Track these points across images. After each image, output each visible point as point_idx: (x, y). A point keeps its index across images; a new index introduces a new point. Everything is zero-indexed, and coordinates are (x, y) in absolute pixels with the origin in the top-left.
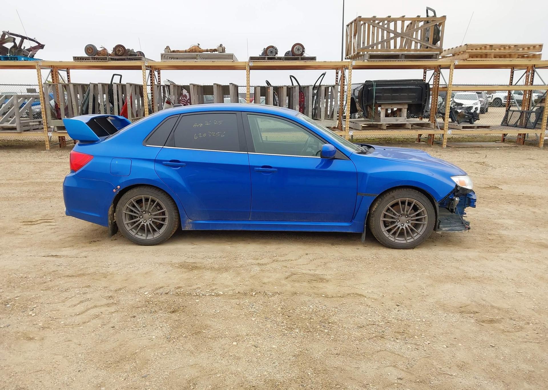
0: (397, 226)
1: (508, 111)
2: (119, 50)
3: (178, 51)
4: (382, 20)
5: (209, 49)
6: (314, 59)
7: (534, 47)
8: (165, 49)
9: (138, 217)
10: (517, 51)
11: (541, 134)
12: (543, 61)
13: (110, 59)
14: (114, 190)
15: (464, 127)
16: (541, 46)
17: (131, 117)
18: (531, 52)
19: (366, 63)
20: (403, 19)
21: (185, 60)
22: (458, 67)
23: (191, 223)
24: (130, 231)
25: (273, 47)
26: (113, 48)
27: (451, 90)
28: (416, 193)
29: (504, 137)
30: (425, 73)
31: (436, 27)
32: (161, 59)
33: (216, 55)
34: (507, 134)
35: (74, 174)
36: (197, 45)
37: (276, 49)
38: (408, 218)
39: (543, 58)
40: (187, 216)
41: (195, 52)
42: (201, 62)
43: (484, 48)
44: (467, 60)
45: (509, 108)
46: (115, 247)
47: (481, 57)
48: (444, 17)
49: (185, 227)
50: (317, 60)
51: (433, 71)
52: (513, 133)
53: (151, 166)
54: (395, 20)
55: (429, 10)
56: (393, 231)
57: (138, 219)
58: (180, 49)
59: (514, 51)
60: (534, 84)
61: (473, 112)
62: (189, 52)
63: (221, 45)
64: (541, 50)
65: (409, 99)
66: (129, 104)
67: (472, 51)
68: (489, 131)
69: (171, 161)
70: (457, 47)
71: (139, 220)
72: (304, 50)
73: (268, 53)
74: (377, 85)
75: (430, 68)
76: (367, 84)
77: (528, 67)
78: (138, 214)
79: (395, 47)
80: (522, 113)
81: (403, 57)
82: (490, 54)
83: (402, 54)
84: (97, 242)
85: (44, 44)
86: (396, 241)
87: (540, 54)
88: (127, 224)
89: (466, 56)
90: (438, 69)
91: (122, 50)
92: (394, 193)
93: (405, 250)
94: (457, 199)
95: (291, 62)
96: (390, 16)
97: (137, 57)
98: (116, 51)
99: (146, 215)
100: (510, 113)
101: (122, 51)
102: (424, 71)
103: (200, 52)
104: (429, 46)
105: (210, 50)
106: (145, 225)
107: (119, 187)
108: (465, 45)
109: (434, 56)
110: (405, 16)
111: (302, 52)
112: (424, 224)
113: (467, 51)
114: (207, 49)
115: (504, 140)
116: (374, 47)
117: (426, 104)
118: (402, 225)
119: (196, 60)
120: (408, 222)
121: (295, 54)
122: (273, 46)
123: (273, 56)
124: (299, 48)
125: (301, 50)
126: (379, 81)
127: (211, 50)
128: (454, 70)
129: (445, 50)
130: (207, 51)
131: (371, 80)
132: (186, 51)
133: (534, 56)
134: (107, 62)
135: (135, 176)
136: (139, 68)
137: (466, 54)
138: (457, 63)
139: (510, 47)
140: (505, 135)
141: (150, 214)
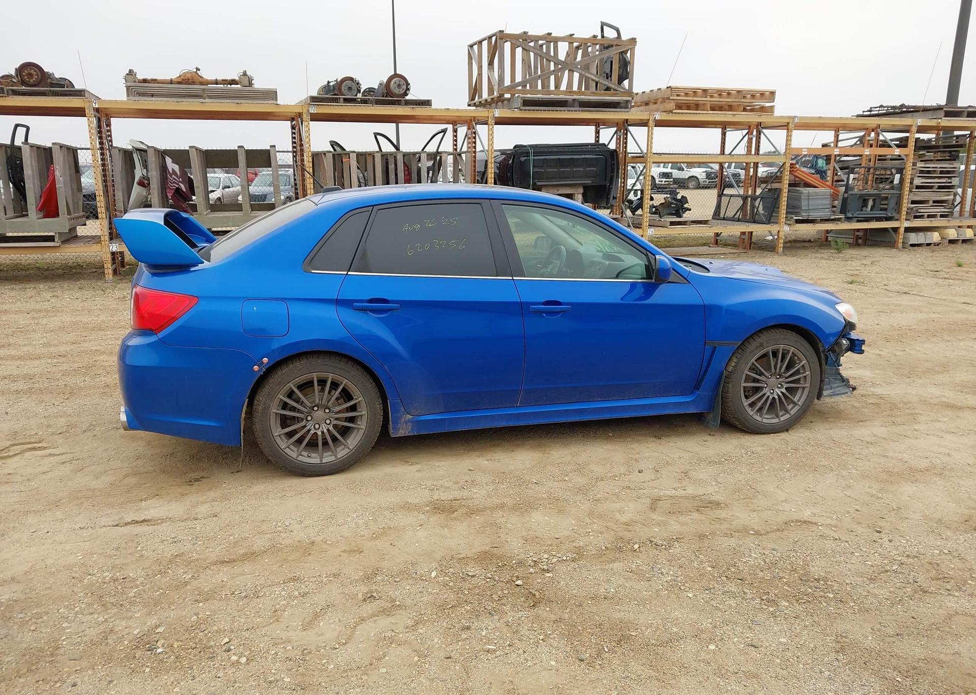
0: (764, 394)
1: (720, 195)
2: (30, 75)
3: (154, 81)
4: (536, 39)
5: (220, 78)
6: (427, 103)
7: (762, 94)
8: (127, 74)
9: (302, 420)
10: (743, 100)
11: (779, 231)
12: (777, 117)
13: (11, 92)
14: (256, 368)
15: (672, 223)
16: (773, 93)
17: (66, 214)
18: (758, 103)
19: (517, 114)
20: (570, 38)
21: (179, 100)
22: (660, 124)
23: (409, 421)
24: (287, 451)
25: (351, 79)
26: (16, 69)
27: (651, 161)
28: (792, 336)
29: (718, 238)
30: (597, 132)
31: (622, 55)
32: (128, 96)
33: (238, 90)
34: (721, 233)
35: (153, 339)
36: (195, 70)
37: (358, 84)
38: (780, 380)
39: (777, 113)
40: (403, 409)
41: (193, 83)
42: (213, 104)
43: (693, 95)
44: (672, 113)
45: (723, 192)
46: (258, 486)
47: (688, 108)
48: (633, 40)
49: (399, 430)
50: (433, 107)
51: (615, 129)
52: (734, 230)
53: (330, 313)
54: (556, 40)
55: (605, 27)
56: (759, 405)
57: (303, 423)
58: (159, 77)
59: (737, 100)
60: (761, 152)
61: (680, 198)
62: (179, 83)
63: (245, 74)
64: (774, 99)
65: (587, 175)
66: (60, 187)
67: (678, 98)
68: (708, 228)
69: (371, 301)
70: (653, 90)
71: (305, 426)
72: (408, 87)
73: (343, 90)
74: (536, 153)
75: (607, 123)
76: (520, 151)
77: (750, 127)
78: (302, 412)
79: (557, 86)
80: (745, 198)
81: (577, 104)
82: (704, 104)
83: (574, 100)
84: (204, 480)
86: (765, 421)
87: (772, 107)
88: (279, 436)
89: (672, 105)
90: (623, 127)
91: (37, 75)
92: (763, 338)
93: (778, 434)
94: (844, 342)
95: (387, 108)
96: (551, 34)
97: (66, 89)
98: (24, 76)
99: (319, 414)
100: (724, 200)
101: (36, 77)
102: (596, 129)
103: (201, 83)
104: (613, 86)
105: (223, 80)
106: (320, 433)
107: (265, 360)
108: (667, 88)
109: (621, 105)
110: (573, 35)
111: (406, 91)
112: (804, 388)
113: (671, 98)
114: (216, 80)
115: (716, 242)
116: (526, 85)
117: (614, 186)
118: (772, 391)
119: (202, 100)
120: (779, 386)
121: (391, 92)
122: (353, 79)
123: (352, 95)
124: (400, 83)
125: (405, 87)
126: (536, 145)
127: (225, 82)
128: (655, 128)
129: (637, 94)
130: (216, 82)
131: (525, 144)
132: (171, 82)
133: (762, 109)
134: (4, 98)
135: (298, 336)
136: (79, 112)
137: (670, 102)
138: (658, 117)
139: (729, 94)
140: (717, 235)
141: (327, 411)
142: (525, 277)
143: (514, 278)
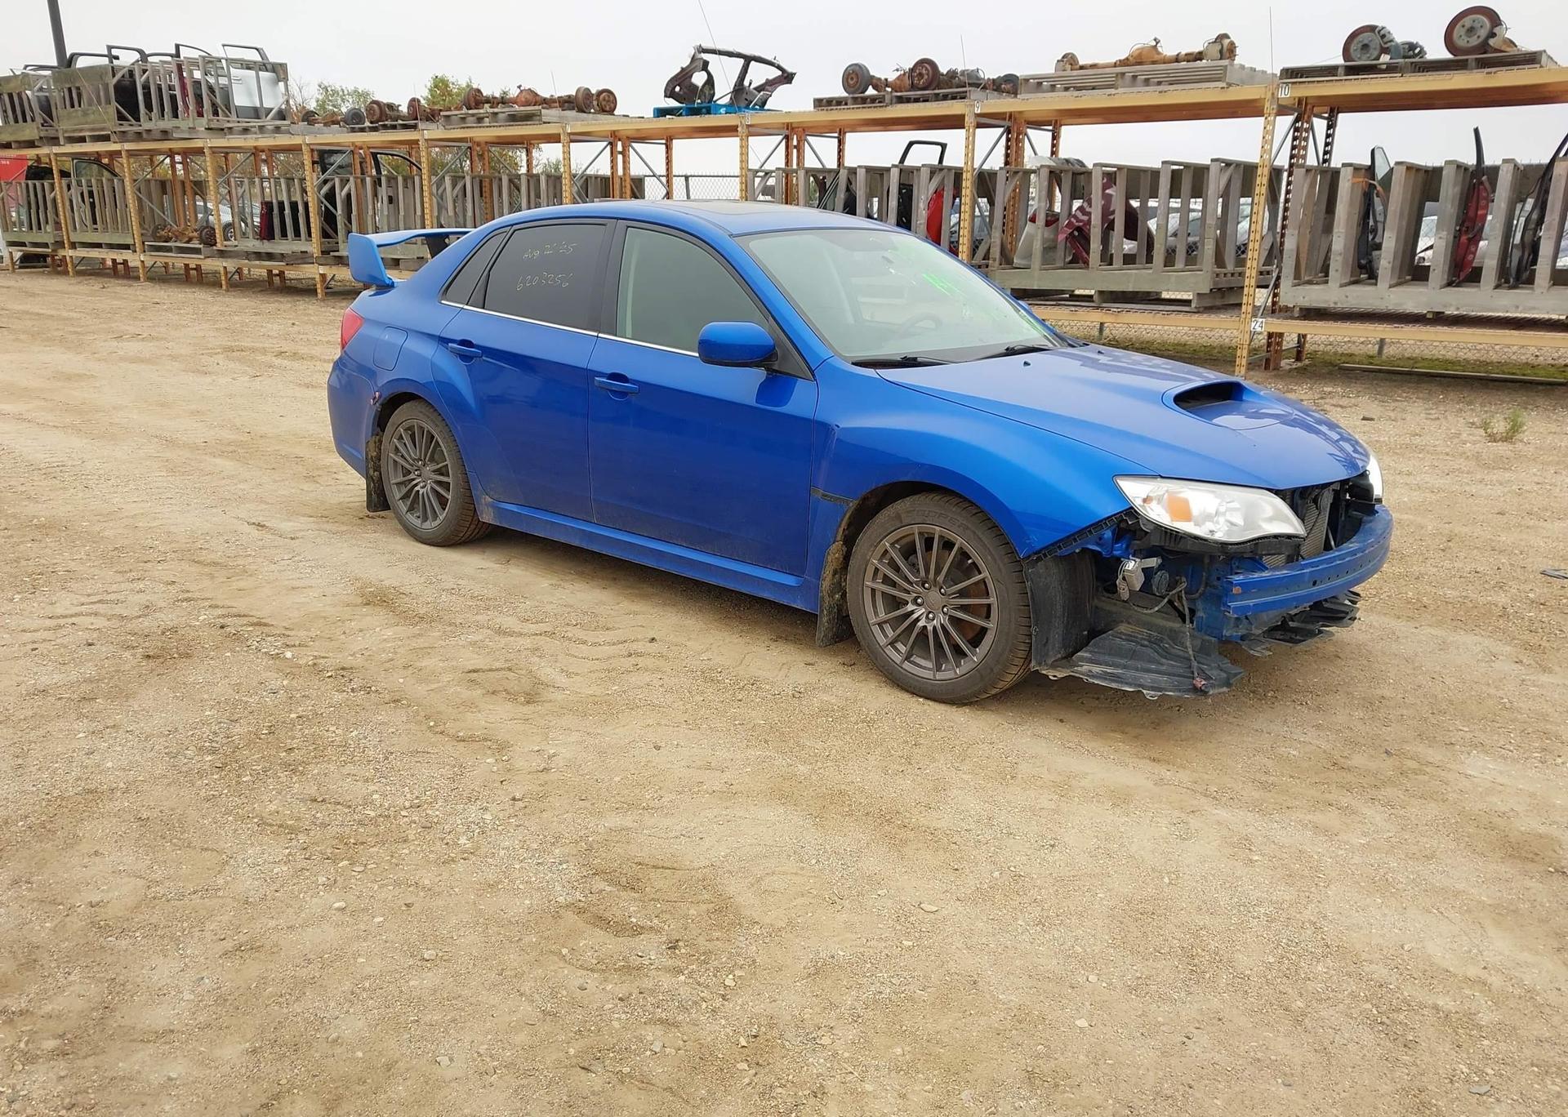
2: (921, 75)
3: (1094, 66)
5: (1184, 52)
9: (411, 472)
13: (895, 100)
23: (490, 504)
38: (945, 597)
40: (481, 487)
49: (482, 514)
53: (430, 351)
57: (412, 477)
58: (1102, 60)
69: (461, 343)
71: (413, 480)
78: (410, 464)
85: (794, 71)
88: (397, 484)
91: (928, 74)
95: (1431, 78)
98: (915, 76)
101: (929, 77)
105: (1186, 55)
106: (421, 493)
107: (378, 394)
111: (1487, 39)
112: (987, 630)
114: (1178, 55)
118: (931, 616)
120: (946, 610)
121: (1453, 46)
123: (1369, 59)
124: (1476, 24)
125: (1483, 32)
130: (1176, 59)
134: (884, 108)
141: (428, 468)
142: (616, 335)
143: (600, 335)
